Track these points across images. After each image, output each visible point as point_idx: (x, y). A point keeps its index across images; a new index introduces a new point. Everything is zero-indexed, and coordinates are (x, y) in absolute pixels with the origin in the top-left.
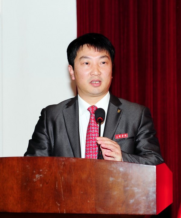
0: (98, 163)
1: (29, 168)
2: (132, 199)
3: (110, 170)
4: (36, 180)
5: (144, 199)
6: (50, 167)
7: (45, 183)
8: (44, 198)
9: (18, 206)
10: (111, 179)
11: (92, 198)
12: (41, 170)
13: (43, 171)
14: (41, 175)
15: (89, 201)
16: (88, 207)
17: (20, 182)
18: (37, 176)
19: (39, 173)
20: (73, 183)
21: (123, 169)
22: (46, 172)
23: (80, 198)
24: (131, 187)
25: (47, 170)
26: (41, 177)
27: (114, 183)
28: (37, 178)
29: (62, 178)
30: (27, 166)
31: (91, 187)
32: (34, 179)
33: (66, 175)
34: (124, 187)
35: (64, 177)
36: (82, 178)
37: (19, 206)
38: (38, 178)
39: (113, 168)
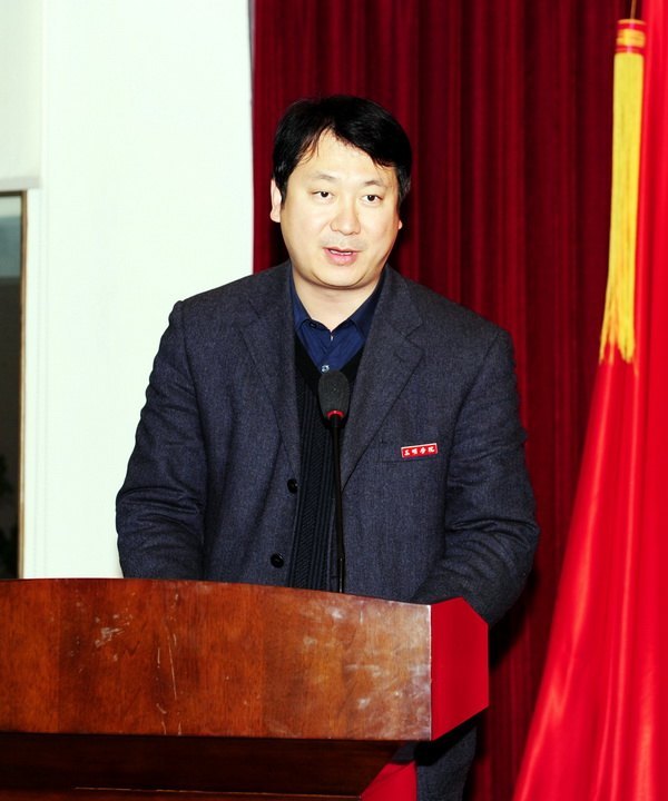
0: (272, 596)
1: (83, 610)
2: (366, 697)
3: (304, 617)
4: (103, 643)
5: (397, 697)
6: (141, 607)
7: (127, 652)
8: (123, 692)
9: (51, 716)
10: (308, 641)
11: (256, 694)
12: (116, 616)
13: (121, 618)
14: (117, 630)
15: (245, 703)
16: (245, 718)
17: (57, 648)
18: (105, 632)
19: (111, 624)
20: (204, 652)
21: (340, 613)
22: (129, 620)
23: (221, 693)
24: (363, 664)
25: (131, 616)
26: (115, 634)
27: (315, 652)
28: (104, 636)
29: (172, 636)
30: (78, 604)
31: (253, 663)
32: (96, 638)
33: (183, 630)
34: (345, 663)
35: (178, 635)
36: (229, 639)
37: (55, 716)
38: (106, 639)
39: (315, 611)
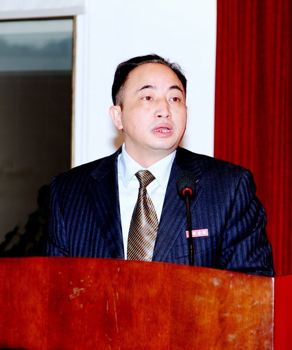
0: (176, 270)
1: (62, 277)
2: (233, 333)
3: (196, 284)
4: (74, 297)
5: (252, 334)
6: (97, 276)
7: (88, 302)
8: (86, 327)
9: (43, 340)
10: (198, 299)
11: (166, 330)
12: (82, 281)
13: (85, 282)
14: (82, 289)
15: (159, 335)
16: (159, 345)
17: (47, 299)
18: (75, 290)
19: (80, 285)
20: (135, 304)
21: (218, 282)
22: (90, 283)
23: (145, 329)
24: (231, 313)
25: (91, 281)
26: (81, 291)
27: (203, 305)
28: (75, 293)
29: (116, 294)
30: (60, 273)
31: (164, 311)
32: (70, 294)
33: (123, 290)
34: (220, 312)
35: (119, 293)
36: (150, 296)
37: (46, 340)
38: (76, 294)
39: (202, 280)
